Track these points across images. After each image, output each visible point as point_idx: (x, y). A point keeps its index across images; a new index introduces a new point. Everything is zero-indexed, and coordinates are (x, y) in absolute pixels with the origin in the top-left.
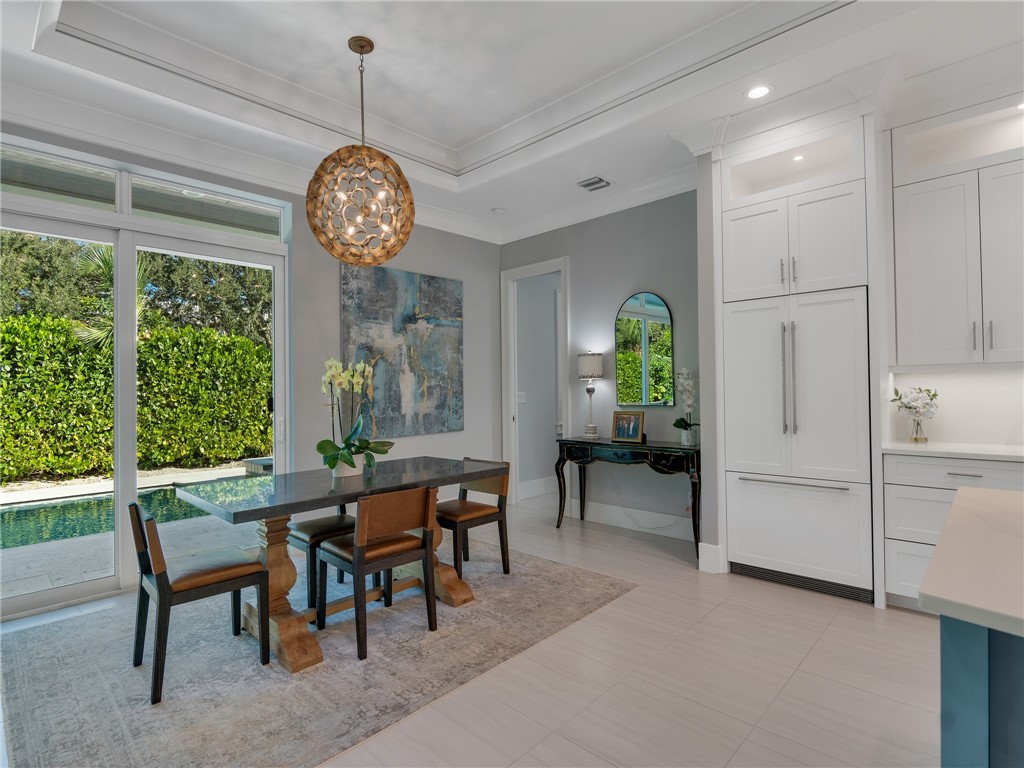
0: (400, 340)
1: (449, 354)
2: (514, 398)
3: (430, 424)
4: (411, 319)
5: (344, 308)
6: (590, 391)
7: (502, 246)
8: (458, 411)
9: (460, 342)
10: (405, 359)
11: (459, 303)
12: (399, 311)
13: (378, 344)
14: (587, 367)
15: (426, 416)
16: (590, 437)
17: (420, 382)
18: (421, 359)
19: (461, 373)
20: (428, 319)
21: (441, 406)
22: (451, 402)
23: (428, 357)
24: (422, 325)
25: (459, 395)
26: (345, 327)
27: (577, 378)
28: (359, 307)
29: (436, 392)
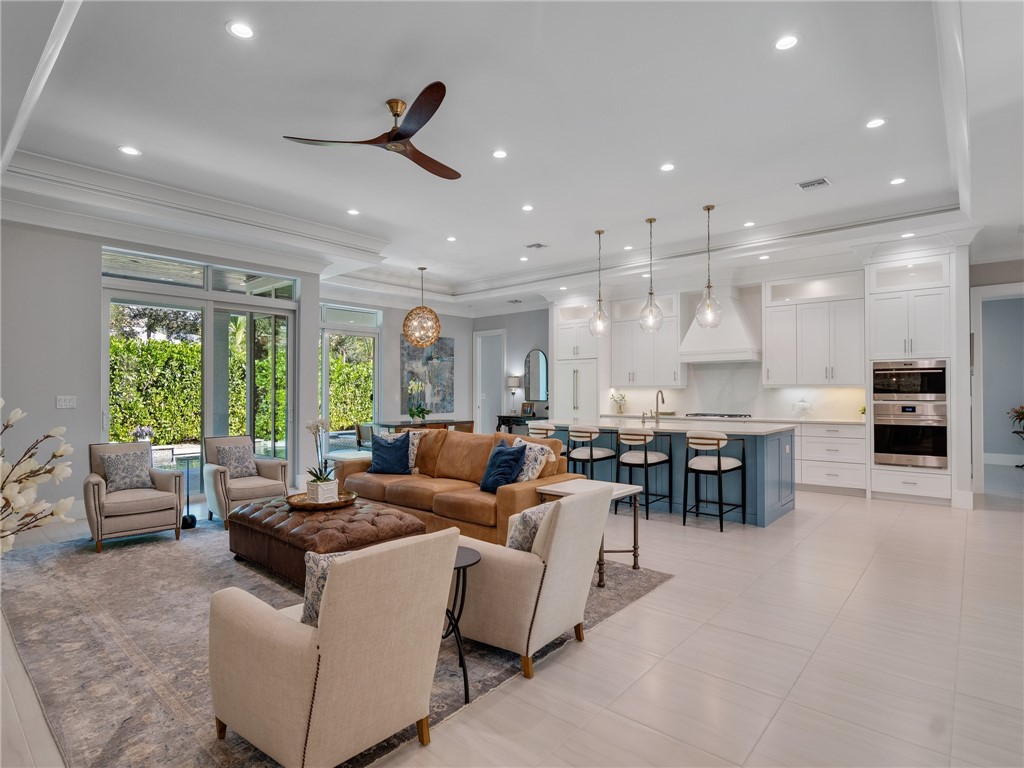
0: (425, 368)
1: (447, 375)
2: (479, 396)
3: (439, 408)
4: (430, 358)
5: (402, 355)
6: (513, 394)
7: (474, 320)
8: (451, 402)
9: (453, 369)
10: (427, 377)
11: (452, 349)
12: (425, 355)
13: (416, 371)
14: (512, 382)
15: (436, 404)
16: (513, 415)
17: (434, 388)
18: (435, 377)
19: (453, 384)
20: (438, 358)
21: (443, 400)
22: (448, 398)
23: (437, 376)
24: (435, 361)
25: (452, 394)
26: (403, 363)
27: (508, 388)
28: (408, 354)
29: (441, 393)
